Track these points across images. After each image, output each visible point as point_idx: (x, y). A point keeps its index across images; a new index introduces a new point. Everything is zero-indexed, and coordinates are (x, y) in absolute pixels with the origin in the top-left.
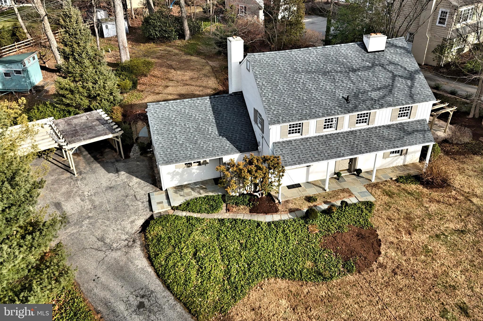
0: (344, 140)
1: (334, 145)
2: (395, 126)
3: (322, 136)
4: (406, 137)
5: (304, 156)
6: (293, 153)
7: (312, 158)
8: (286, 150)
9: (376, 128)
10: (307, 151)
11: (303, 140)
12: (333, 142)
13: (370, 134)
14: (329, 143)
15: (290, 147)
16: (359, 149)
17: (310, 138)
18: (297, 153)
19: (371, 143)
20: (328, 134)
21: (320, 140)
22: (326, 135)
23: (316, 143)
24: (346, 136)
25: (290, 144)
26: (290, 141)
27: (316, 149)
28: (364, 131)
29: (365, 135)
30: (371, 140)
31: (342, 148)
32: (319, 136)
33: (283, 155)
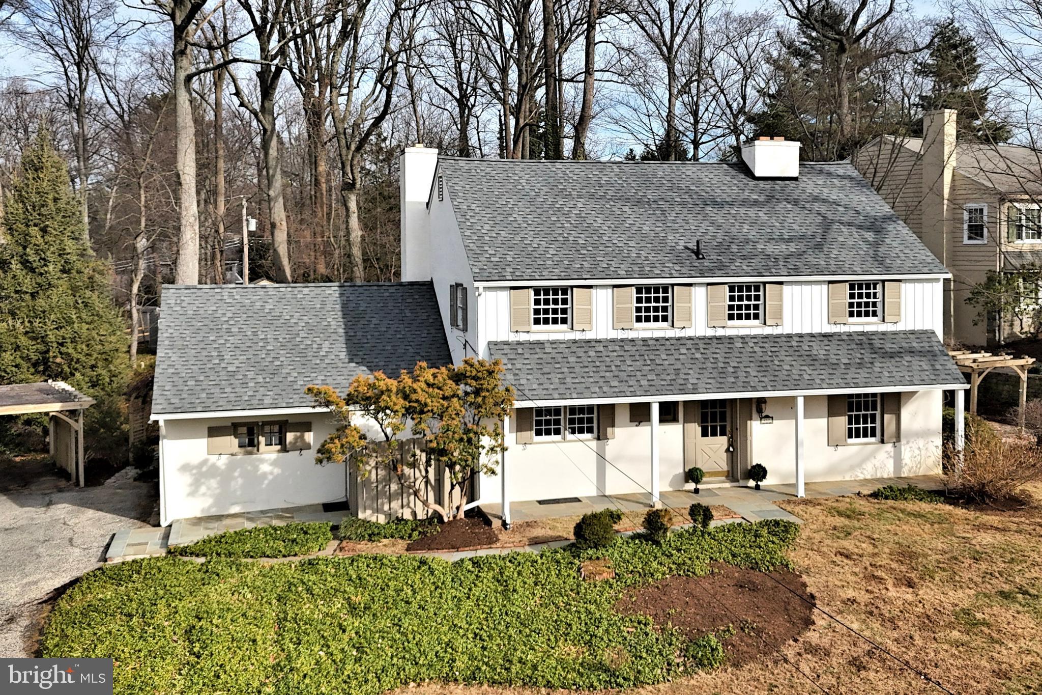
0: (698, 355)
1: (667, 362)
2: (845, 337)
3: (632, 340)
4: (877, 364)
5: (577, 381)
6: (545, 370)
7: (600, 387)
8: (526, 362)
9: (789, 336)
10: (587, 370)
11: (577, 345)
12: (664, 357)
13: (773, 349)
14: (653, 357)
15: (537, 356)
16: (742, 379)
17: (599, 341)
18: (560, 371)
19: (777, 368)
20: (651, 339)
21: (627, 348)
22: (644, 340)
23: (615, 354)
24: (702, 346)
25: (538, 350)
26: (540, 343)
27: (613, 368)
28: (756, 340)
29: (757, 349)
30: (777, 363)
31: (691, 372)
32: (622, 340)
33: (517, 372)
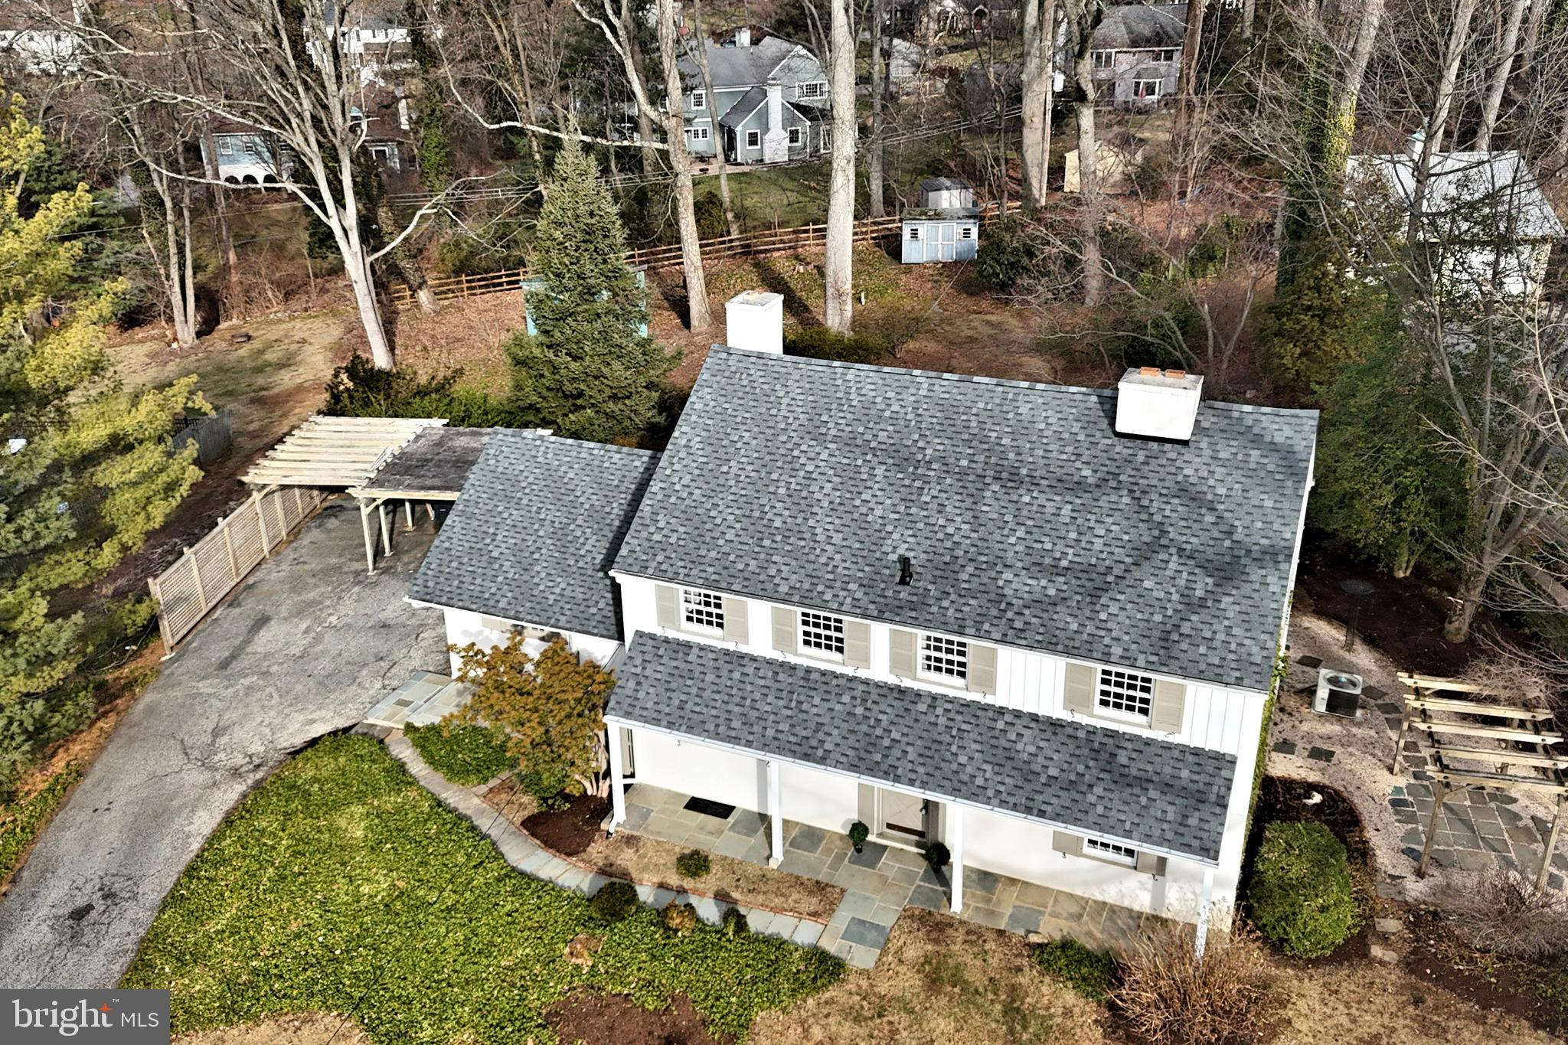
0: (859, 710)
1: (815, 710)
2: (1081, 734)
3: (794, 668)
4: (1098, 790)
5: (698, 709)
6: (673, 685)
8: (660, 668)
9: (1001, 711)
10: (717, 697)
11: (728, 658)
12: (817, 701)
15: (675, 663)
16: (891, 760)
17: (754, 659)
19: (948, 756)
21: (781, 676)
23: (762, 682)
24: (874, 696)
25: (681, 655)
26: (688, 645)
28: (949, 706)
29: (942, 721)
33: (642, 680)
